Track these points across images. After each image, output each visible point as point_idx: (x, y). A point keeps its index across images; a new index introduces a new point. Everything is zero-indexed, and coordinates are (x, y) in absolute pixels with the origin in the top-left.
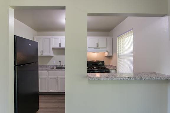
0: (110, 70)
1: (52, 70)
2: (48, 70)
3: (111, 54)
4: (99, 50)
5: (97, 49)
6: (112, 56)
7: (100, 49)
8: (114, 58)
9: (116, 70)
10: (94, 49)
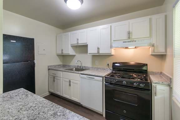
0: (153, 84)
1: (65, 71)
2: (62, 71)
3: (161, 50)
4: (134, 43)
5: (128, 42)
6: (166, 55)
7: (135, 41)
8: (168, 59)
9: (170, 86)
10: (124, 42)
